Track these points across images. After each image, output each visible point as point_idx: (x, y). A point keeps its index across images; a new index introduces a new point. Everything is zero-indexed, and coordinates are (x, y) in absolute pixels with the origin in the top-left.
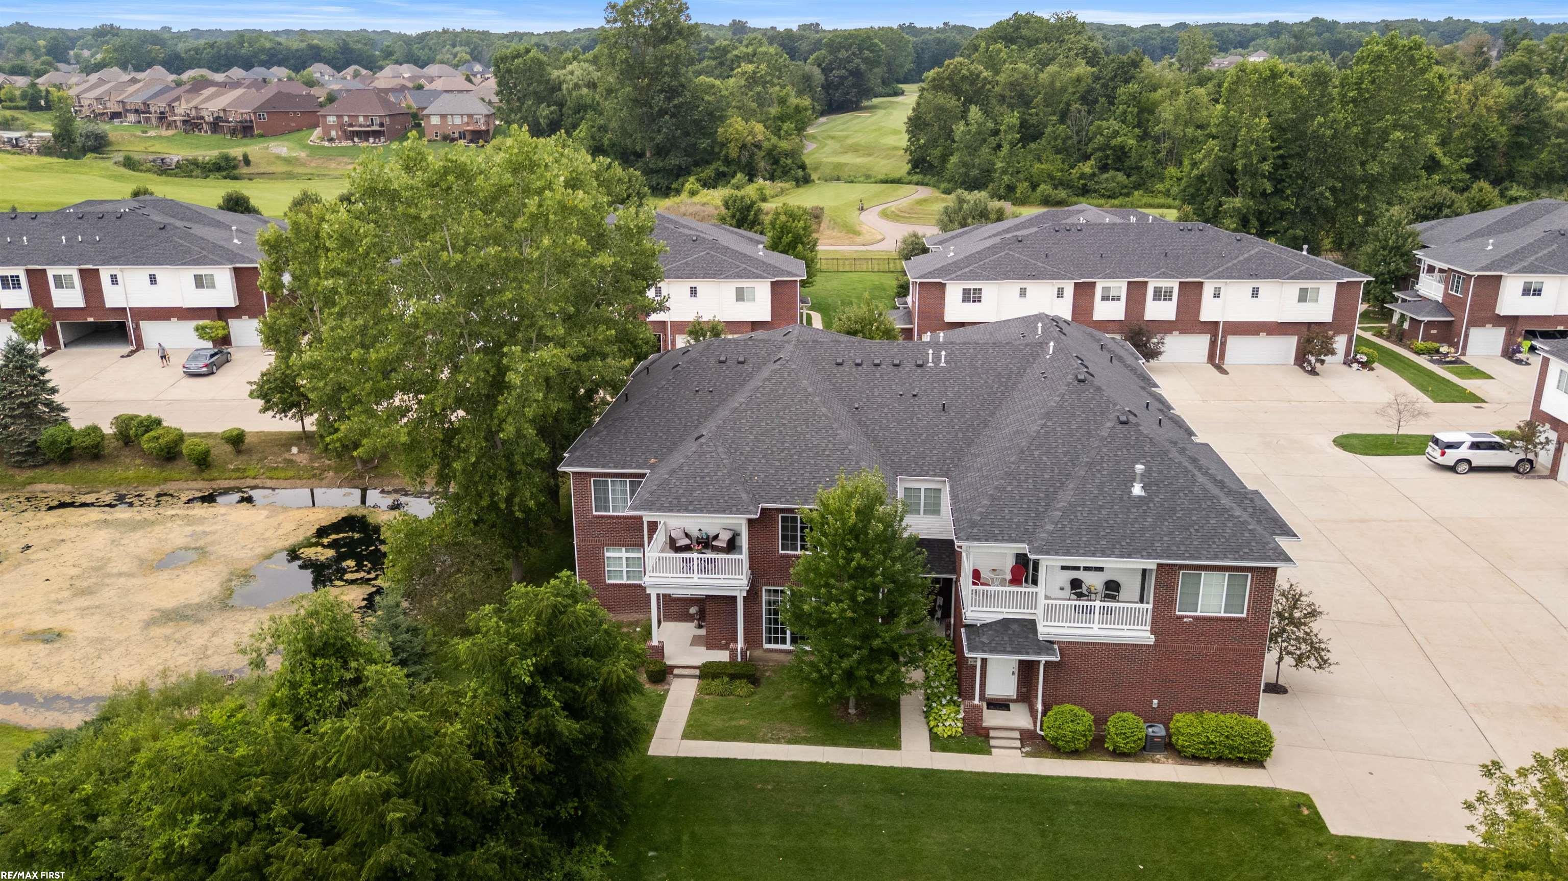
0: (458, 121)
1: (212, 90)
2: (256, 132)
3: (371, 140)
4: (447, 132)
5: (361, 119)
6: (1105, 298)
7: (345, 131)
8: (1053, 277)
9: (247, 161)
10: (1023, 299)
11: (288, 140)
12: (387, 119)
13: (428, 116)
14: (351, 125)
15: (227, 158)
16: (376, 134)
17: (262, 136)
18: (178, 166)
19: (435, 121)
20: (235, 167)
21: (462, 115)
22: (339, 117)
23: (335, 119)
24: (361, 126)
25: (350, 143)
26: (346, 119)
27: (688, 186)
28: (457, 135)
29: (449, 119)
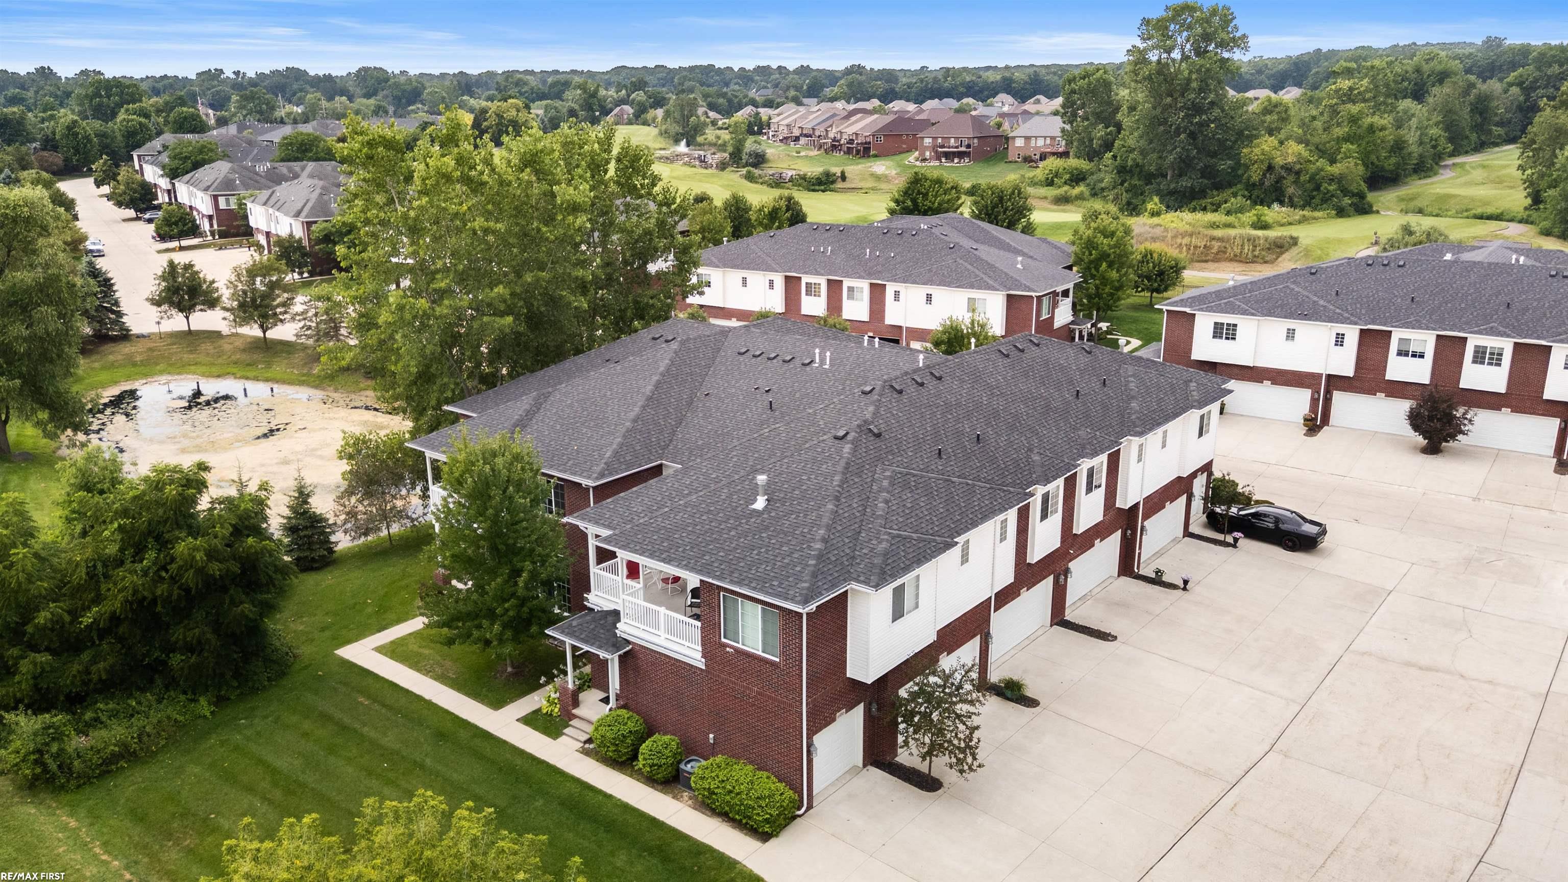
0: (1040, 142)
1: (859, 116)
2: (872, 153)
3: (956, 160)
4: (1028, 154)
5: (952, 140)
6: (1402, 353)
7: (936, 152)
8: (1330, 320)
9: (843, 178)
10: (1290, 342)
11: (892, 160)
12: (976, 141)
13: (1014, 138)
14: (943, 146)
15: (827, 174)
16: (961, 155)
17: (876, 156)
18: (791, 180)
19: (1019, 143)
20: (833, 182)
21: (1045, 137)
22: (935, 138)
23: (930, 140)
24: (952, 147)
25: (937, 163)
26: (940, 140)
27: (1150, 206)
28: (1038, 157)
29: (1033, 141)
